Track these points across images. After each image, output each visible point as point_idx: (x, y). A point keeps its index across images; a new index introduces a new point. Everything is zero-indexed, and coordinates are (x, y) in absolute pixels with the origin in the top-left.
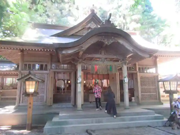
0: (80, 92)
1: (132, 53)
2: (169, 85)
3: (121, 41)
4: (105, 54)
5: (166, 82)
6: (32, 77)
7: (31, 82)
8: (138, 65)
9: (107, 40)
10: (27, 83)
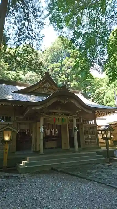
0: (42, 139)
1: (80, 110)
2: (105, 133)
3: (73, 101)
4: (60, 110)
5: (103, 131)
6: (10, 128)
7: (8, 132)
8: (82, 118)
9: (64, 100)
10: (5, 132)
